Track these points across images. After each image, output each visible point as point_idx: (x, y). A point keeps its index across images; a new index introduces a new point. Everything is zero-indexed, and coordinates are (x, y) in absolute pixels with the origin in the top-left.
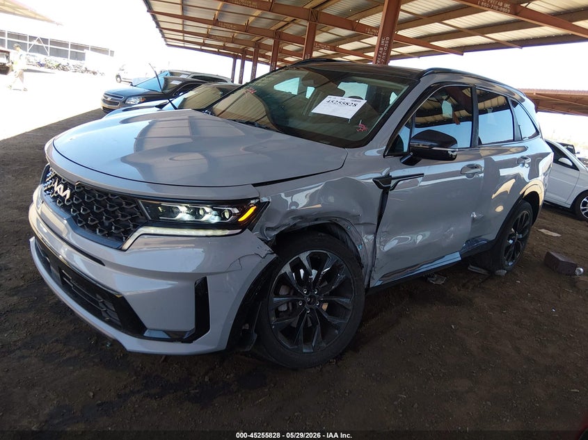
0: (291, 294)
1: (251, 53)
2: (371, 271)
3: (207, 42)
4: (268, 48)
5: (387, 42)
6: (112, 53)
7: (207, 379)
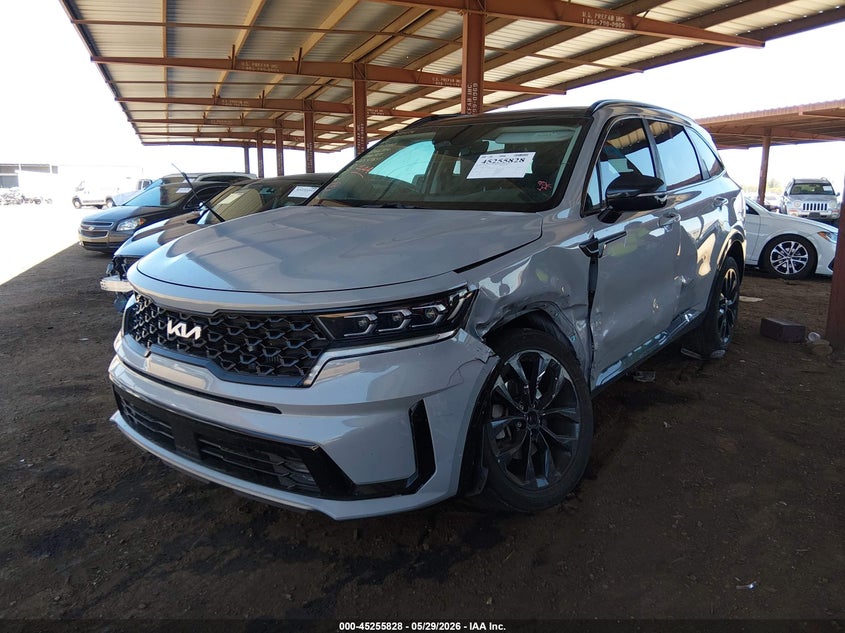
0: (507, 414)
1: (271, 137)
2: (589, 369)
3: (203, 130)
4: (296, 126)
5: (475, 90)
6: (55, 169)
7: (426, 547)
